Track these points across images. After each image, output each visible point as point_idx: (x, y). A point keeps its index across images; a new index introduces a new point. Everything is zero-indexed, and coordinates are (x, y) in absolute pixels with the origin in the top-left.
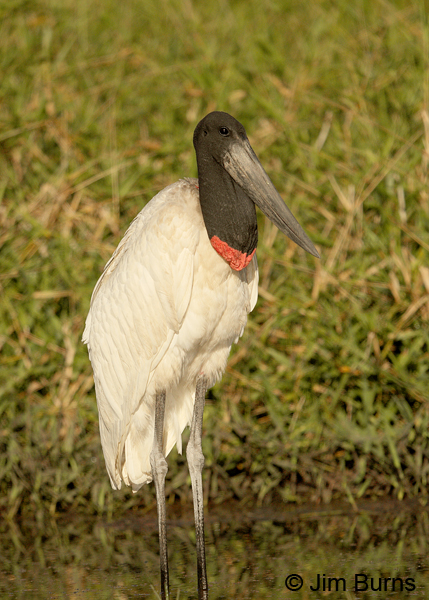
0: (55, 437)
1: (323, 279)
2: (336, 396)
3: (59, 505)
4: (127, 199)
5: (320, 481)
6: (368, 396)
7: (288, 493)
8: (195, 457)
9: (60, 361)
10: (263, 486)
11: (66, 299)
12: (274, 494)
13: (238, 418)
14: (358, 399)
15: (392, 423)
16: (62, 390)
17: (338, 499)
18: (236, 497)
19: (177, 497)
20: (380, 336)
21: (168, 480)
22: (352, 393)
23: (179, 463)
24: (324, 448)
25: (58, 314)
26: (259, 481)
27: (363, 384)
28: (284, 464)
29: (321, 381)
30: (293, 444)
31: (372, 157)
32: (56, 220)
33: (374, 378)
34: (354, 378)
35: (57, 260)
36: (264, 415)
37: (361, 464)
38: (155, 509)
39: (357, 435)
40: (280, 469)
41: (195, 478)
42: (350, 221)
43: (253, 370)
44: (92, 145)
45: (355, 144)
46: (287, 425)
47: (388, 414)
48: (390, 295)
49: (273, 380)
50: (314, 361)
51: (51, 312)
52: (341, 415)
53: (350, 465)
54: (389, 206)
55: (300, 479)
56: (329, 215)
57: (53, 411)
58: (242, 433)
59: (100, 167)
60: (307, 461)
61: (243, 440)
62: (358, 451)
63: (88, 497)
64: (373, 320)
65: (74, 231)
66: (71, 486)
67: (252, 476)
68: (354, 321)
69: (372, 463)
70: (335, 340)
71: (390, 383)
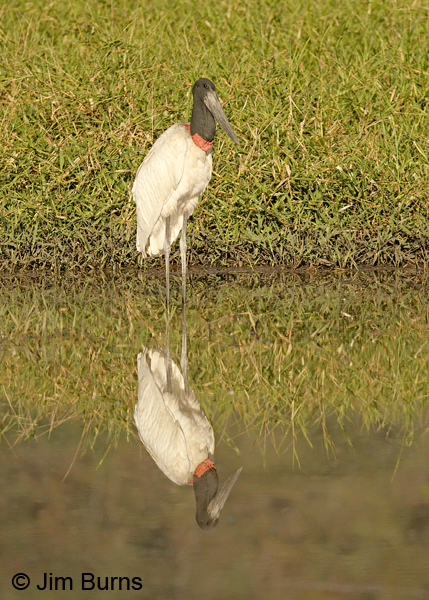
0: (122, 234)
1: (242, 169)
2: (246, 220)
3: (122, 264)
4: (158, 130)
5: (238, 258)
6: (260, 221)
7: (223, 263)
8: (183, 245)
9: (126, 200)
10: (213, 259)
11: (130, 173)
12: (218, 263)
13: (203, 229)
14: (256, 222)
15: (270, 233)
16: (126, 213)
17: (246, 264)
18: (200, 263)
19: (175, 262)
20: (266, 194)
21: (171, 254)
22: (254, 219)
23: (176, 247)
24: (240, 243)
25: (125, 180)
26: (211, 256)
27: (259, 215)
28: (223, 249)
29: (240, 213)
30: (226, 240)
31: (266, 115)
32: (126, 138)
33: (263, 213)
34: (254, 212)
35: (126, 156)
36: (214, 227)
37: (256, 250)
38: (165, 267)
39: (254, 238)
40: (221, 252)
41: (183, 255)
42: (255, 144)
43: (211, 207)
44: (143, 107)
45: (258, 109)
46: (225, 232)
47: (268, 229)
48: (272, 177)
49: (219, 212)
50: (236, 205)
51: (122, 179)
52: (248, 229)
53: (251, 251)
54: (273, 137)
55: (229, 256)
56: (247, 141)
57: (122, 222)
58: (204, 235)
59: (146, 115)
60: (232, 248)
61: (205, 238)
62: (255, 245)
63: (136, 261)
64: (264, 187)
65: (134, 144)
66: (128, 256)
67: (207, 254)
68: (255, 187)
69: (261, 250)
70: (247, 196)
71: (270, 216)
